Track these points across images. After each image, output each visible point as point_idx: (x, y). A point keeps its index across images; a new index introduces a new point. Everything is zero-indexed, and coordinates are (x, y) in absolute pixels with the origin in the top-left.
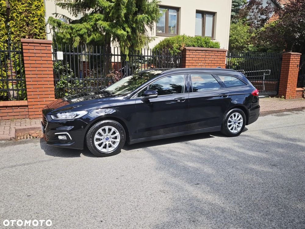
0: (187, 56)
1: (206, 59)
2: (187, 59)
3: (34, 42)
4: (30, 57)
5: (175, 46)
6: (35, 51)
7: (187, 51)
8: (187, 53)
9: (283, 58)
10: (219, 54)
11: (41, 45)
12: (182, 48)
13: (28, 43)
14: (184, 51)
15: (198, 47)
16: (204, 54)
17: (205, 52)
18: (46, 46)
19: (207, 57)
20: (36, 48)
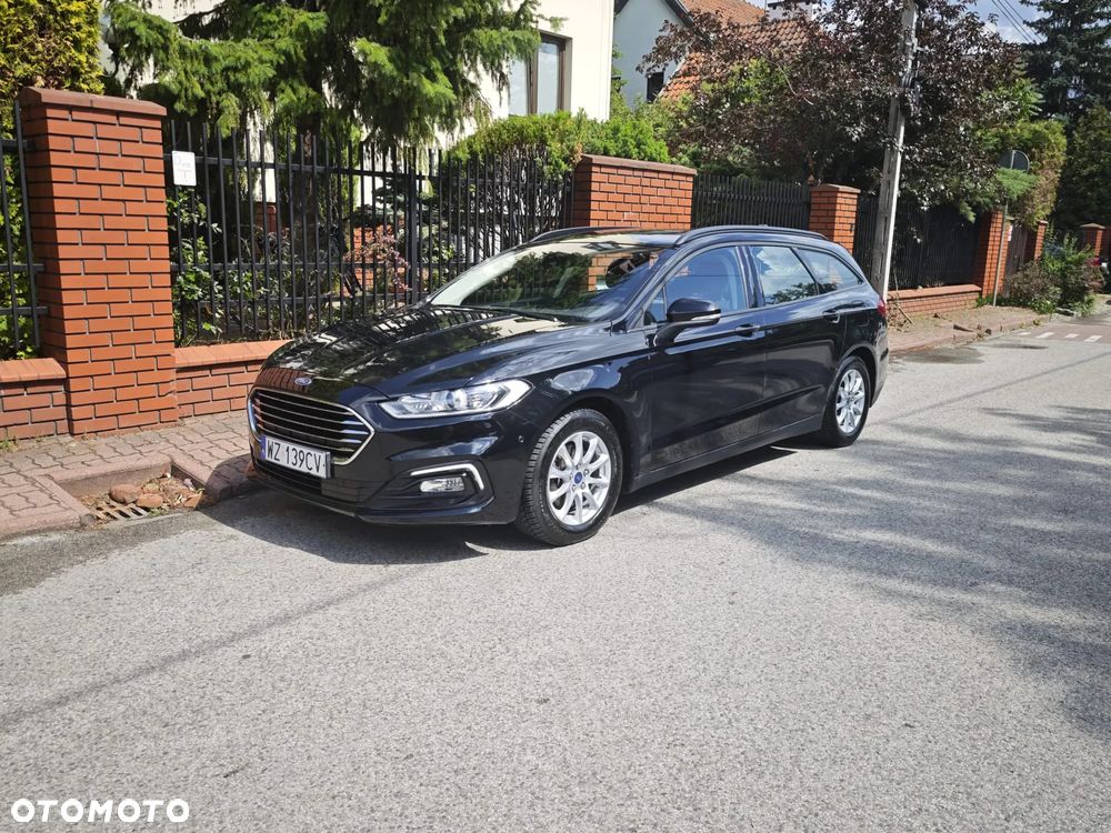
0: (594, 186)
1: (644, 199)
2: (594, 196)
3: (95, 106)
4: (78, 171)
5: (555, 147)
6: (97, 146)
7: (594, 169)
8: (595, 177)
9: (813, 200)
10: (675, 185)
11: (123, 120)
12: (578, 159)
13: (71, 108)
14: (585, 168)
15: (618, 156)
16: (636, 181)
17: (640, 173)
18: (140, 127)
19: (646, 191)
20: (103, 131)
